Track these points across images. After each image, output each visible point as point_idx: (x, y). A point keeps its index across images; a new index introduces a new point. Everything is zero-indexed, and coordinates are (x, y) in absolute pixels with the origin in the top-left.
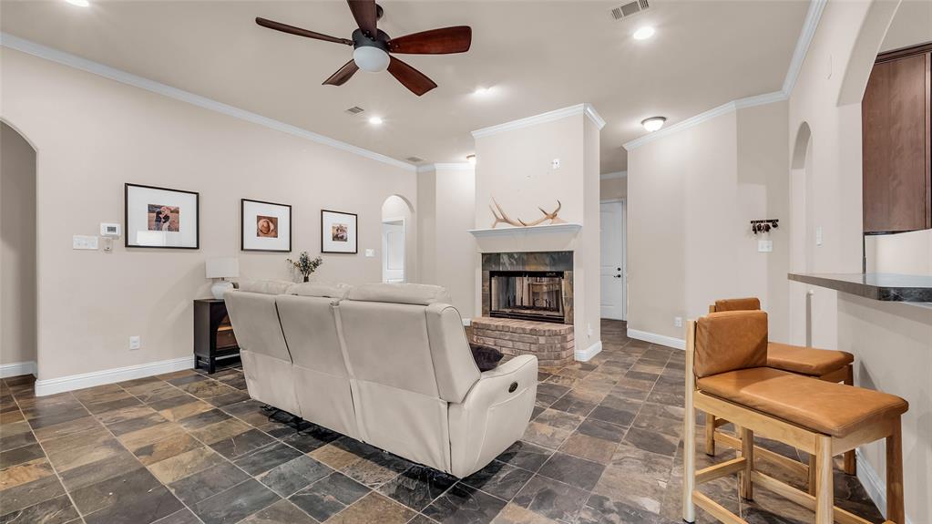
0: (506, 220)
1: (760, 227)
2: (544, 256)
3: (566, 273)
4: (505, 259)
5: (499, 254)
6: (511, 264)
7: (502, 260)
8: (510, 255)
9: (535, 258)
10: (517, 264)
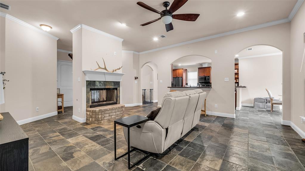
0: (105, 69)
1: (136, 78)
2: (112, 82)
3: (118, 88)
4: (97, 84)
5: (95, 81)
6: (100, 85)
7: (96, 84)
8: (100, 82)
9: (109, 83)
10: (103, 85)
